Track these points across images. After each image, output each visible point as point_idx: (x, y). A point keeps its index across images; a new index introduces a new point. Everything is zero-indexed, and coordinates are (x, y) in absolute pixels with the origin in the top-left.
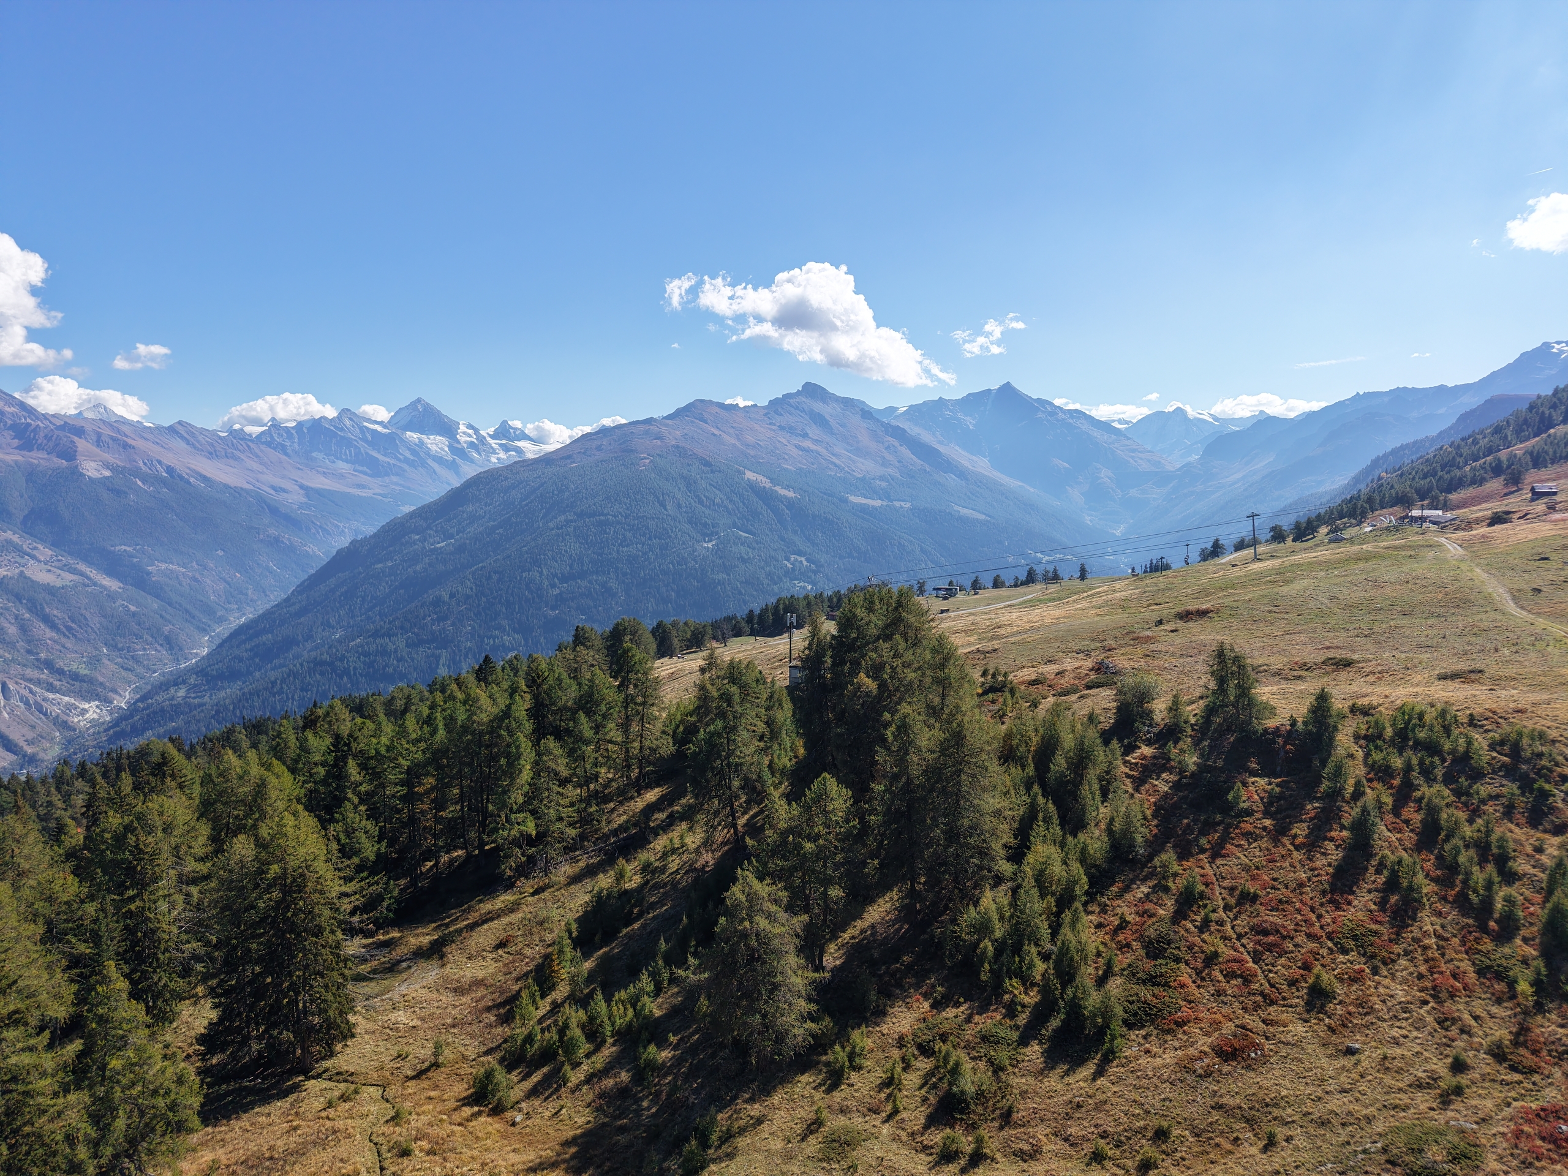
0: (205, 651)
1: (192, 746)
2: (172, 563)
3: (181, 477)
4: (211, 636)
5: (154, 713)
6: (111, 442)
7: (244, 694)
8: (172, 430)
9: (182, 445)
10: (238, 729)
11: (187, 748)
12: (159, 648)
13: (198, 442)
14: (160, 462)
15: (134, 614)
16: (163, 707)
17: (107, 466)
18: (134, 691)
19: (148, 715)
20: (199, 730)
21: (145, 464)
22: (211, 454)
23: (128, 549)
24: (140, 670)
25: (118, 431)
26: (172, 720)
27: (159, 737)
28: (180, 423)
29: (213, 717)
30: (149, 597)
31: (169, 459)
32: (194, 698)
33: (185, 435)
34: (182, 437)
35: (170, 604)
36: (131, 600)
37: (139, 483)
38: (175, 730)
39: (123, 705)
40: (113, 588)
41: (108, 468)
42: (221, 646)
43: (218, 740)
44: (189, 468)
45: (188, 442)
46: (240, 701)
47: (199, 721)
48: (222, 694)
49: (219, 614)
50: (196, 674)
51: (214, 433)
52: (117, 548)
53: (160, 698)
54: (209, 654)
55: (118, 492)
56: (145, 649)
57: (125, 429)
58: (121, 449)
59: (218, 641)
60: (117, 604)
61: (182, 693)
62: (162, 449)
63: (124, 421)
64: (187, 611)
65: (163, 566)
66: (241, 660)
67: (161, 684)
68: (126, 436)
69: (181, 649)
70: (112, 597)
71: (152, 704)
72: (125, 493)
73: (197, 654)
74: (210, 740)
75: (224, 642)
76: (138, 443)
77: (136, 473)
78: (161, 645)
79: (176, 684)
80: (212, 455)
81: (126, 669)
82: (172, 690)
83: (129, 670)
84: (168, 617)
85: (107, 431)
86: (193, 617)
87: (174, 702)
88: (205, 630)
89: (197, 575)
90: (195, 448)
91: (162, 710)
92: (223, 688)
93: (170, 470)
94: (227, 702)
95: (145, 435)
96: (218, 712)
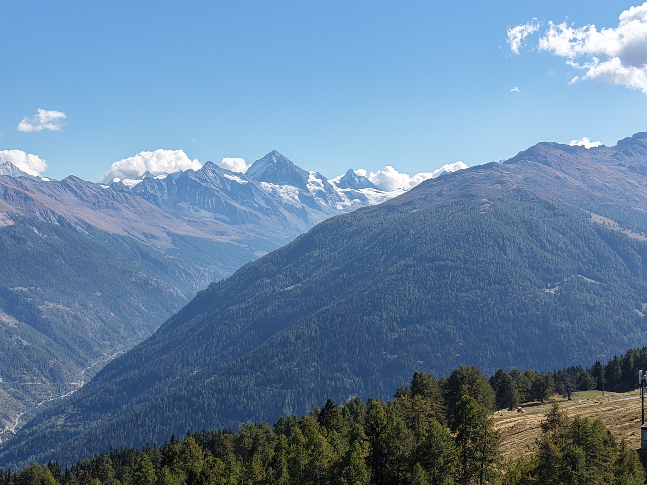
0: (82, 384)
1: (67, 472)
2: (59, 303)
3: (69, 225)
4: (87, 370)
5: (38, 438)
6: (15, 195)
7: (112, 425)
8: (64, 183)
9: (72, 196)
10: (106, 459)
11: (62, 473)
12: (44, 379)
13: (85, 194)
14: (53, 213)
15: (26, 348)
16: (45, 434)
17: (11, 216)
18: (22, 418)
19: (33, 441)
20: (73, 457)
21: (41, 214)
22: (94, 204)
23: (24, 289)
24: (28, 399)
25: (21, 185)
26: (52, 447)
27: (40, 462)
28: (70, 177)
29: (85, 445)
30: (38, 332)
31: (61, 210)
32: (71, 427)
33: (75, 188)
34: (72, 191)
35: (55, 340)
36: (24, 336)
37: (36, 231)
38: (54, 456)
39: (12, 430)
40: (11, 324)
41: (12, 218)
42: (94, 379)
43: (89, 468)
44: (76, 218)
45: (76, 194)
46: (108, 431)
47: (73, 448)
48: (94, 424)
49: (95, 349)
50: (74, 404)
51: (97, 186)
52: (16, 289)
53: (43, 426)
54: (85, 386)
55: (18, 239)
56: (33, 380)
57: (26, 183)
58: (23, 202)
59: (93, 375)
60: (13, 339)
61: (61, 422)
62: (55, 201)
63: (26, 177)
64: (68, 346)
65: (52, 305)
66: (111, 393)
67: (45, 412)
68: (27, 189)
69: (62, 381)
70: (9, 332)
71: (36, 431)
72: (24, 240)
73: (74, 386)
74: (82, 468)
75: (98, 375)
76: (37, 196)
77: (33, 222)
78: (46, 377)
79: (56, 414)
80: (96, 205)
81: (17, 398)
82: (53, 419)
83: (20, 398)
84: (53, 351)
85: (12, 186)
86: (74, 352)
87: (55, 430)
88: (83, 364)
89: (79, 314)
90: (82, 199)
91: (44, 436)
92: (95, 418)
93: (61, 219)
94: (98, 431)
95: (42, 189)
96: (90, 441)
